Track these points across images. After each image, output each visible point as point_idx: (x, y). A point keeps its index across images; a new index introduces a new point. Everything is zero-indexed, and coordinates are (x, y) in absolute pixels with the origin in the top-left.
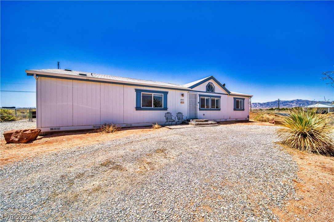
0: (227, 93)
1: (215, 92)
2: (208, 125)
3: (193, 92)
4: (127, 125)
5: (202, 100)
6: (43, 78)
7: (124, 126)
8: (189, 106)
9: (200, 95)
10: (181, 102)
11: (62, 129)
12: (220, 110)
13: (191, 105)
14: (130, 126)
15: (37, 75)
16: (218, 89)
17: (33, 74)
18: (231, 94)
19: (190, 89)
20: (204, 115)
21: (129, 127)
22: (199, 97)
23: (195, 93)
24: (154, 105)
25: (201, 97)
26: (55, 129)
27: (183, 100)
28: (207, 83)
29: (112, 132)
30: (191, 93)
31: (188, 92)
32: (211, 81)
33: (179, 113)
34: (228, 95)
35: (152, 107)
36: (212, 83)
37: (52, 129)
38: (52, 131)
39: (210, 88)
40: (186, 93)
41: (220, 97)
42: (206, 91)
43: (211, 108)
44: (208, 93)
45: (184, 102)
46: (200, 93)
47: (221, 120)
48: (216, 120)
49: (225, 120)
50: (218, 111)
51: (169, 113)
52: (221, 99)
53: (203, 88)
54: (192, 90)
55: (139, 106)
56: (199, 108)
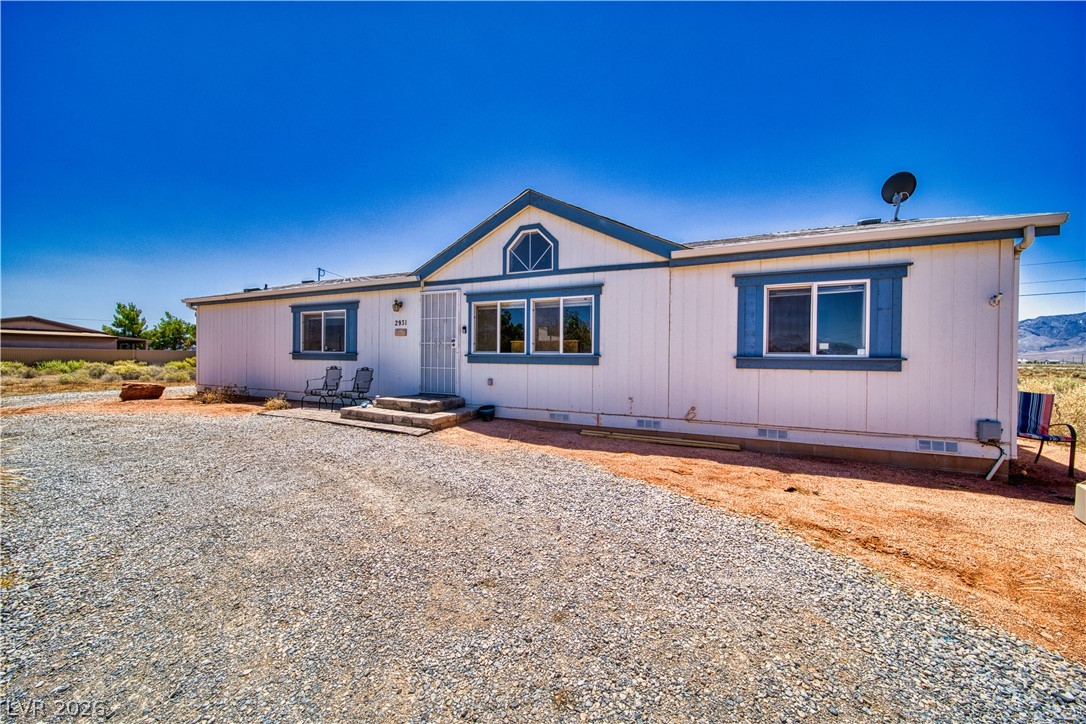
0: (654, 258)
1: (561, 266)
3: (437, 287)
5: (484, 317)
6: (201, 307)
8: (422, 346)
9: (471, 297)
10: (398, 333)
12: (594, 360)
13: (428, 339)
16: (577, 246)
19: (420, 278)
20: (491, 382)
22: (466, 306)
23: (449, 290)
24: (325, 346)
25: (475, 303)
27: (404, 322)
28: (508, 231)
30: (431, 291)
32: (531, 216)
33: (363, 369)
34: (667, 264)
35: (321, 350)
36: (538, 226)
39: (534, 252)
40: (413, 297)
41: (596, 289)
42: (501, 274)
43: (528, 353)
44: (516, 280)
45: (405, 330)
46: (474, 284)
47: (605, 422)
48: (566, 417)
49: (640, 423)
50: (583, 367)
51: (336, 368)
52: (602, 297)
53: (487, 259)
54: (429, 278)
55: (297, 350)
56: (465, 349)
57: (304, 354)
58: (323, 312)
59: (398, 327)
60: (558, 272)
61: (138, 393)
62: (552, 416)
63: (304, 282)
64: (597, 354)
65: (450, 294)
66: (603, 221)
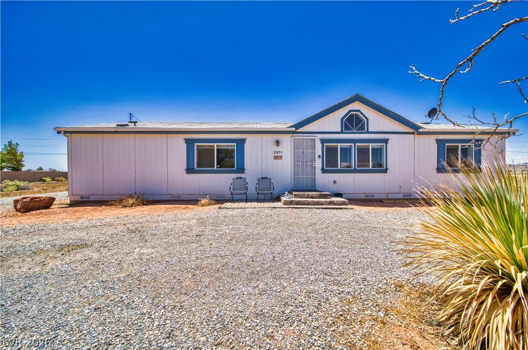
0: (411, 130)
1: (370, 130)
2: (322, 204)
3: (304, 135)
4: (172, 197)
5: (331, 151)
6: (73, 135)
7: (169, 198)
8: (295, 165)
9: (323, 141)
10: (276, 158)
11: (92, 198)
12: (385, 171)
13: (298, 162)
14: (177, 199)
15: (66, 132)
16: (377, 122)
17: (61, 131)
18: (421, 130)
19: (294, 129)
20: (335, 182)
21: (176, 201)
22: (320, 145)
23: (311, 137)
24: (217, 165)
25: (325, 144)
26: (85, 197)
27: (280, 152)
28: (343, 112)
29: (131, 206)
30: (300, 137)
31: (292, 135)
32: (356, 106)
33: (263, 178)
34: (413, 133)
35: (214, 167)
36: (359, 111)
37: (82, 198)
38: (82, 200)
39: (353, 122)
40: (286, 140)
41: (386, 141)
42: (340, 131)
43: (355, 168)
44: (348, 135)
45: (281, 156)
46: (325, 135)
47: (390, 196)
48: (373, 196)
49: (404, 196)
50: (380, 174)
51: (241, 178)
52: (388, 144)
53: (332, 123)
54: (300, 130)
55: (191, 167)
56: (320, 166)
57: (197, 170)
58: (216, 144)
59: (276, 155)
60: (368, 132)
61: (37, 205)
62: (366, 196)
63: (117, 125)
64: (386, 168)
65: (312, 139)
66: (391, 113)
